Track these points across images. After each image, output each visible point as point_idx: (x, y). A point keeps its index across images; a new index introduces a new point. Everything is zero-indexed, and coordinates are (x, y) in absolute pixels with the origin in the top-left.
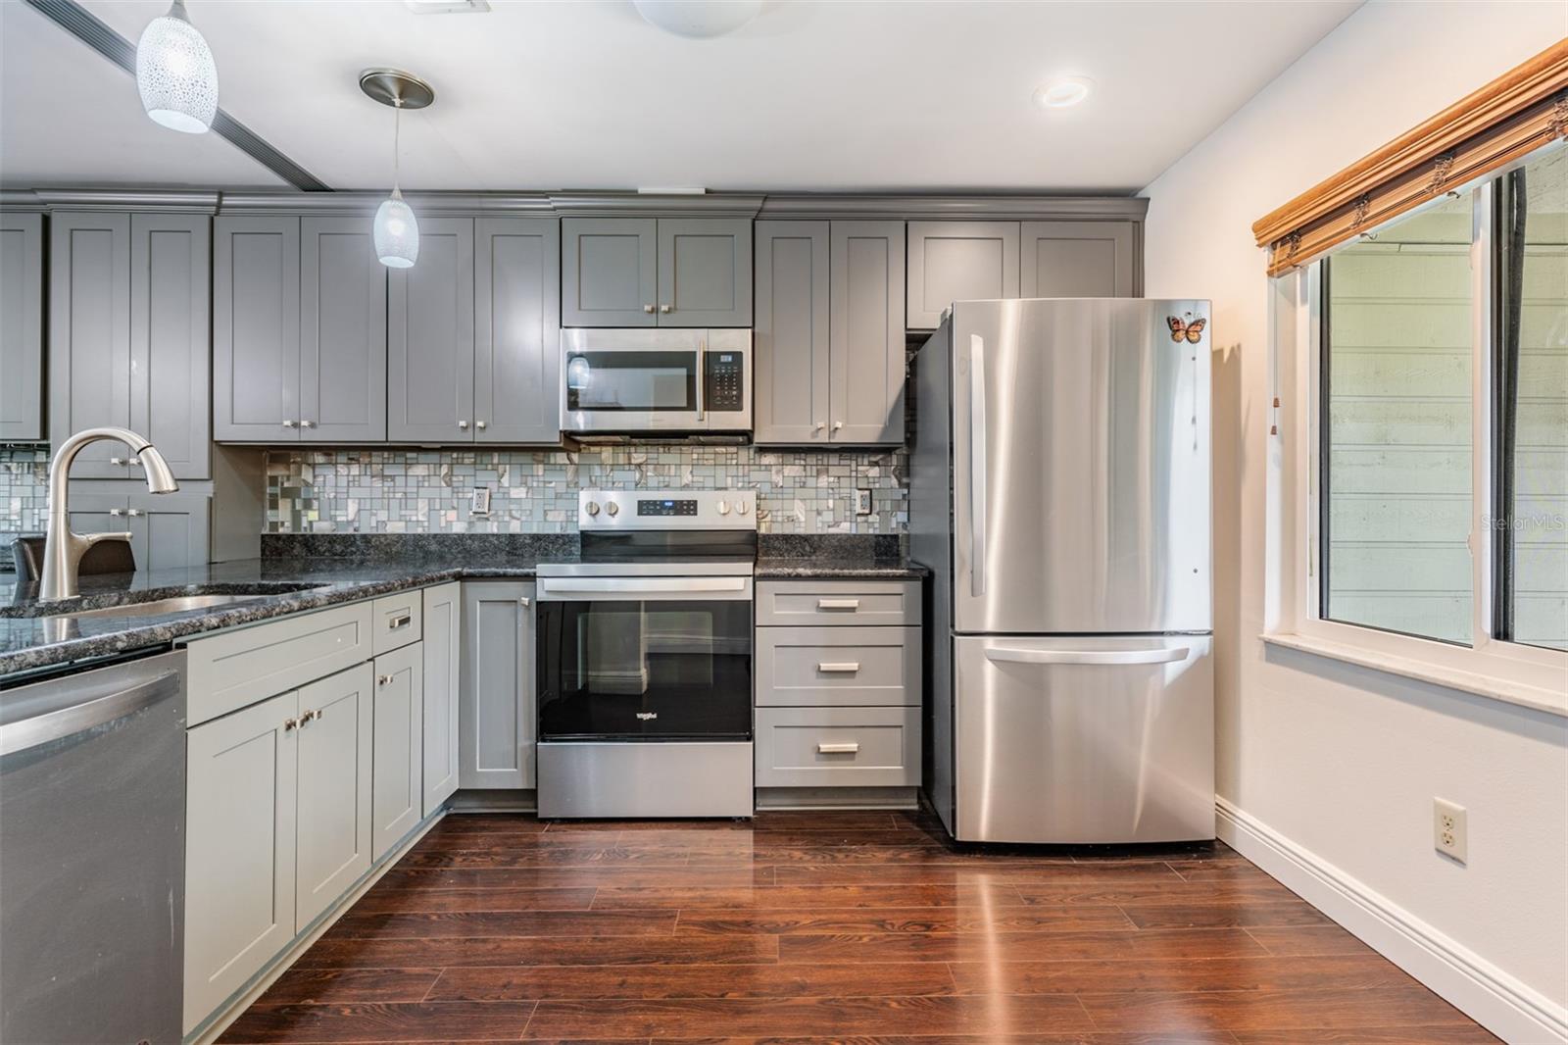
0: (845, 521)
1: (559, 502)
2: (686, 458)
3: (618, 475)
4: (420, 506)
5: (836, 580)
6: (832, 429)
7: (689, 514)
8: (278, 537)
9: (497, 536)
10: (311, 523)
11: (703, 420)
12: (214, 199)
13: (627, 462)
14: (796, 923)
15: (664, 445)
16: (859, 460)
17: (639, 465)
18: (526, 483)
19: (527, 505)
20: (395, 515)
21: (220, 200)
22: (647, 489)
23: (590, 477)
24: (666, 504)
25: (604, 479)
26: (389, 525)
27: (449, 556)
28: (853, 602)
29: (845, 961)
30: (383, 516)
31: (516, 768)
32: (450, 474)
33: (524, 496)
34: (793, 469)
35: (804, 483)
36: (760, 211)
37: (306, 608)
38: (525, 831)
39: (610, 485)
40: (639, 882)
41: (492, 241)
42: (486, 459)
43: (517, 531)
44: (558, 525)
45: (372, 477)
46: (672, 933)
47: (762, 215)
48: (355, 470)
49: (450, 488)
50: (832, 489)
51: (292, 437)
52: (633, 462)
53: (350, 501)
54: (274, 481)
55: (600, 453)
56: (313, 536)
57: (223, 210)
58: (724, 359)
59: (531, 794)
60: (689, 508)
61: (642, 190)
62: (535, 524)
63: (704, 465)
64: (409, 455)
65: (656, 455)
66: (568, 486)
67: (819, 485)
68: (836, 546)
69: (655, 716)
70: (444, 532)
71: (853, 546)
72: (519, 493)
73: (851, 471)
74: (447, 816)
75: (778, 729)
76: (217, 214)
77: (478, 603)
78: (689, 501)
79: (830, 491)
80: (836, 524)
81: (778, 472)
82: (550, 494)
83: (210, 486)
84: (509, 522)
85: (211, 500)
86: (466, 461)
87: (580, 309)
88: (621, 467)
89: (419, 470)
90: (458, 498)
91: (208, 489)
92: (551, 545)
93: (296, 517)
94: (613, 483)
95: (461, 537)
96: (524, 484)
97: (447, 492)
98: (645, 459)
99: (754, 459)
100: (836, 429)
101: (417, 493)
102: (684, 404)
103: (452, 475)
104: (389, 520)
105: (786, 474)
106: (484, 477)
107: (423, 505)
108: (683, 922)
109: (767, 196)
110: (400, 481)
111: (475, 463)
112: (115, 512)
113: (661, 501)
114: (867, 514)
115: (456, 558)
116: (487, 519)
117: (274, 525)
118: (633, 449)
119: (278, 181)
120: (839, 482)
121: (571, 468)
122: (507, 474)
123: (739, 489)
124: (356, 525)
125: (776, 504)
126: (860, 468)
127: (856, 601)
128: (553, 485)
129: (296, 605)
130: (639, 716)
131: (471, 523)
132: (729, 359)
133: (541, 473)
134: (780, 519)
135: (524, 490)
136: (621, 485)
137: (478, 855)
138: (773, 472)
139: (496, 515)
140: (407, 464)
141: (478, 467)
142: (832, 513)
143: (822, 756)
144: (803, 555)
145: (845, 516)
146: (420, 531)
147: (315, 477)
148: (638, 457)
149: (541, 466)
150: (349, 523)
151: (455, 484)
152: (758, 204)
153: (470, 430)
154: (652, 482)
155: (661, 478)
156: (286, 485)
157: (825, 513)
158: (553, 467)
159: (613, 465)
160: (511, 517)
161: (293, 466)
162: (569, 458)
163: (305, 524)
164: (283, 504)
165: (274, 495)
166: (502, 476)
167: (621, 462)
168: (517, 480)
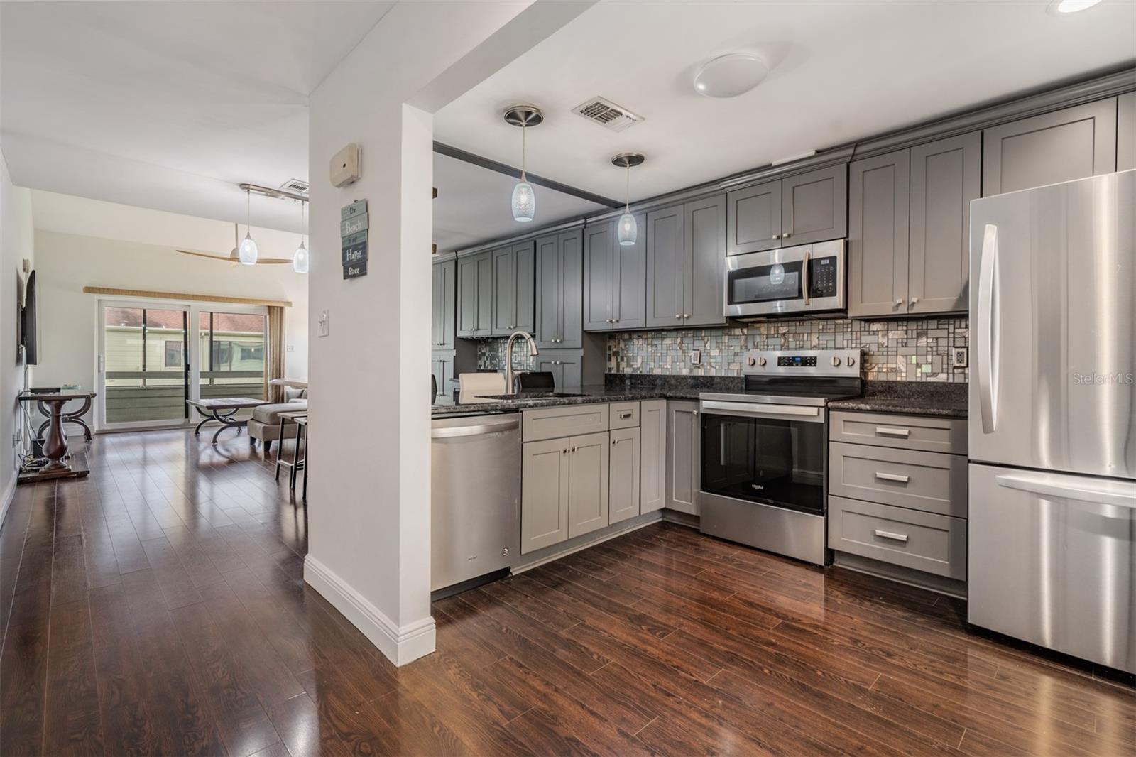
0: (942, 372)
1: (737, 358)
2: (815, 329)
3: (771, 341)
4: (668, 360)
5: (885, 414)
6: (910, 303)
7: (811, 365)
8: (611, 375)
9: (703, 377)
10: (623, 368)
11: (808, 304)
12: (583, 221)
13: (776, 332)
14: (799, 620)
15: (800, 321)
16: (957, 324)
17: (784, 334)
18: (719, 347)
19: (719, 359)
20: (657, 365)
21: (586, 221)
22: (789, 349)
23: (754, 343)
24: (796, 359)
25: (762, 344)
26: (655, 370)
27: (680, 388)
28: (905, 432)
29: (811, 646)
30: (652, 365)
31: (691, 502)
32: (682, 343)
33: (717, 354)
34: (896, 334)
35: (906, 343)
36: (853, 155)
37: (571, 404)
38: (692, 538)
39: (766, 347)
40: (728, 573)
41: (693, 214)
42: (699, 334)
43: (714, 375)
44: (736, 371)
45: (648, 345)
46: (727, 598)
47: (854, 158)
48: (641, 342)
49: (681, 350)
50: (931, 347)
51: (609, 327)
52: (780, 332)
53: (639, 358)
54: (610, 347)
55: (760, 328)
56: (624, 375)
57: (587, 225)
58: (823, 262)
59: (696, 518)
60: (811, 361)
61: (774, 164)
62: (723, 370)
63: (827, 332)
64: (663, 333)
65: (794, 328)
66: (741, 348)
67: (918, 345)
68: (933, 392)
69: (762, 488)
70: (678, 374)
71: (948, 391)
72: (715, 353)
73: (949, 333)
74: (663, 521)
75: (845, 513)
76: (585, 227)
77: (674, 412)
78: (811, 358)
79: (929, 349)
80: (934, 374)
81: (883, 336)
82: (731, 353)
83: (582, 351)
84: (709, 369)
85: (582, 357)
86: (689, 335)
87: (737, 244)
88: (773, 336)
89: (668, 341)
90: (685, 356)
91: (581, 352)
93: (618, 365)
94: (768, 346)
95: (686, 377)
96: (717, 347)
97: (680, 353)
98: (787, 330)
99: (865, 327)
100: (914, 303)
101: (667, 353)
102: (797, 295)
104: (654, 367)
105: (890, 337)
106: (699, 344)
107: (669, 359)
108: (735, 597)
109: (857, 144)
110: (659, 347)
111: (693, 336)
112: (553, 362)
113: (793, 358)
114: (964, 367)
115: (683, 389)
116: (699, 367)
117: (610, 369)
118: (779, 324)
119: (604, 207)
120: (937, 342)
121: (743, 337)
122: (709, 343)
123: (852, 348)
124: (641, 369)
125: (883, 359)
126: (957, 330)
127: (907, 431)
128: (733, 348)
129: (567, 402)
130: (753, 486)
131: (691, 370)
132: (827, 262)
133: (727, 341)
134: (884, 370)
135: (718, 351)
136: (772, 347)
137: (663, 540)
138: (880, 336)
139: (703, 365)
140: (663, 338)
141: (695, 338)
142: (930, 366)
143: (878, 538)
144: (902, 397)
145: (943, 369)
146: (668, 373)
147: (625, 346)
148: (783, 330)
149: (727, 337)
150: (638, 368)
151: (684, 348)
152: (851, 151)
153: (682, 319)
154: (792, 345)
155: (798, 342)
156: (614, 350)
157: (924, 366)
158: (733, 337)
159: (767, 335)
160: (711, 366)
161: (617, 341)
162: (742, 332)
163: (621, 369)
164: (613, 359)
165: (610, 355)
166: (706, 343)
167: (772, 333)
168: (714, 345)
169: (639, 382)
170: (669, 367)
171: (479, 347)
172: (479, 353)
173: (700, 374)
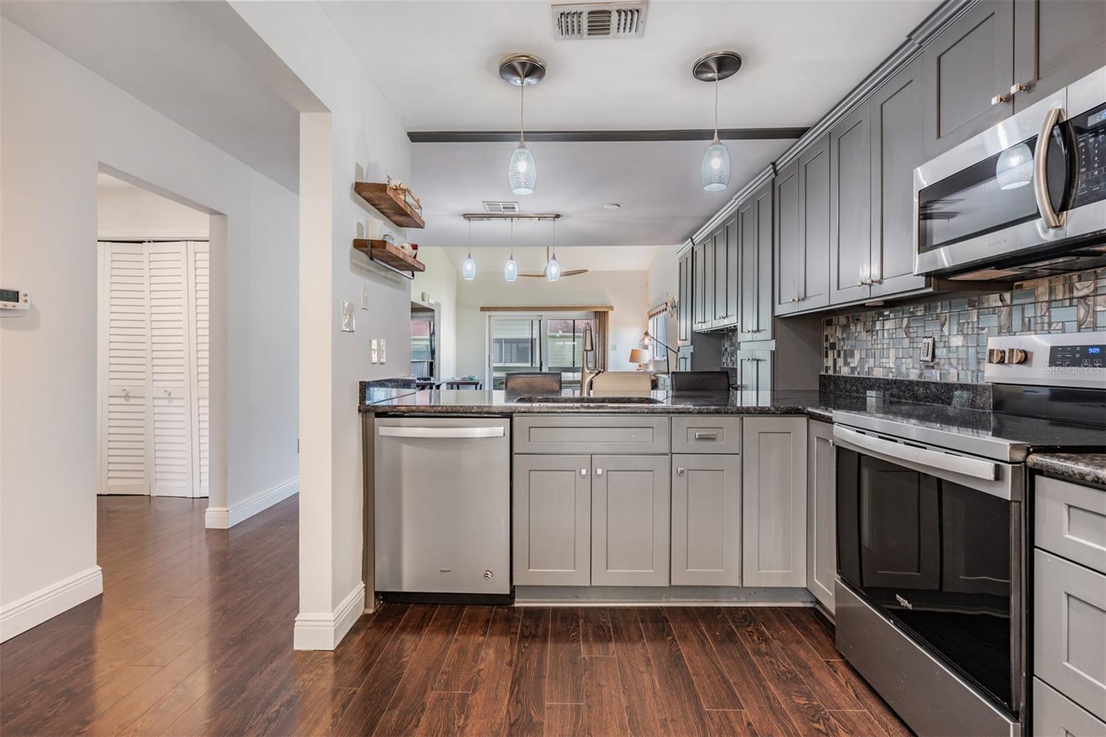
4: (891, 354)
8: (826, 377)
9: (937, 384)
10: (840, 367)
13: (1067, 295)
17: (1084, 298)
18: (962, 331)
19: (963, 353)
20: (877, 363)
23: (1024, 319)
24: (1091, 350)
26: (876, 371)
30: (871, 363)
32: (908, 327)
33: (961, 344)
42: (933, 309)
43: (955, 380)
45: (867, 332)
48: (859, 327)
49: (908, 339)
52: (1076, 294)
53: (856, 352)
54: (825, 337)
55: (1035, 288)
56: (841, 378)
57: (777, 174)
62: (969, 373)
64: (885, 311)
70: (904, 378)
72: (957, 341)
83: (772, 344)
84: (948, 371)
86: (921, 313)
88: (1059, 304)
89: (890, 325)
90: (913, 348)
91: (772, 347)
92: (978, 397)
93: (835, 362)
94: (1050, 324)
95: (913, 383)
96: (960, 331)
97: (906, 343)
98: (1092, 288)
101: (889, 344)
103: (910, 327)
104: (875, 367)
106: (933, 329)
110: (880, 334)
111: (926, 315)
116: (933, 367)
117: (826, 369)
121: (1005, 309)
122: (947, 324)
124: (858, 370)
128: (987, 330)
131: (920, 372)
133: (975, 319)
135: (961, 338)
136: (1060, 326)
139: (938, 364)
140: (884, 320)
141: (928, 319)
146: (892, 377)
147: (842, 334)
149: (975, 311)
150: (856, 368)
151: (912, 335)
156: (831, 341)
158: (986, 311)
159: (1049, 302)
160: (950, 364)
161: (834, 328)
162: (1002, 300)
163: (838, 369)
164: (830, 353)
165: (827, 348)
166: (943, 325)
167: (1060, 297)
168: (955, 328)
169: (855, 388)
170: (892, 366)
171: (723, 341)
172: (723, 349)
173: (933, 380)
